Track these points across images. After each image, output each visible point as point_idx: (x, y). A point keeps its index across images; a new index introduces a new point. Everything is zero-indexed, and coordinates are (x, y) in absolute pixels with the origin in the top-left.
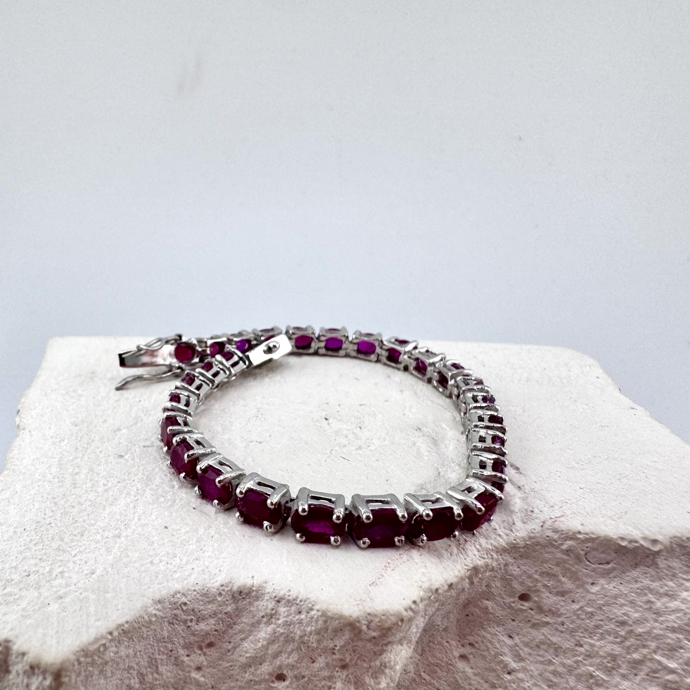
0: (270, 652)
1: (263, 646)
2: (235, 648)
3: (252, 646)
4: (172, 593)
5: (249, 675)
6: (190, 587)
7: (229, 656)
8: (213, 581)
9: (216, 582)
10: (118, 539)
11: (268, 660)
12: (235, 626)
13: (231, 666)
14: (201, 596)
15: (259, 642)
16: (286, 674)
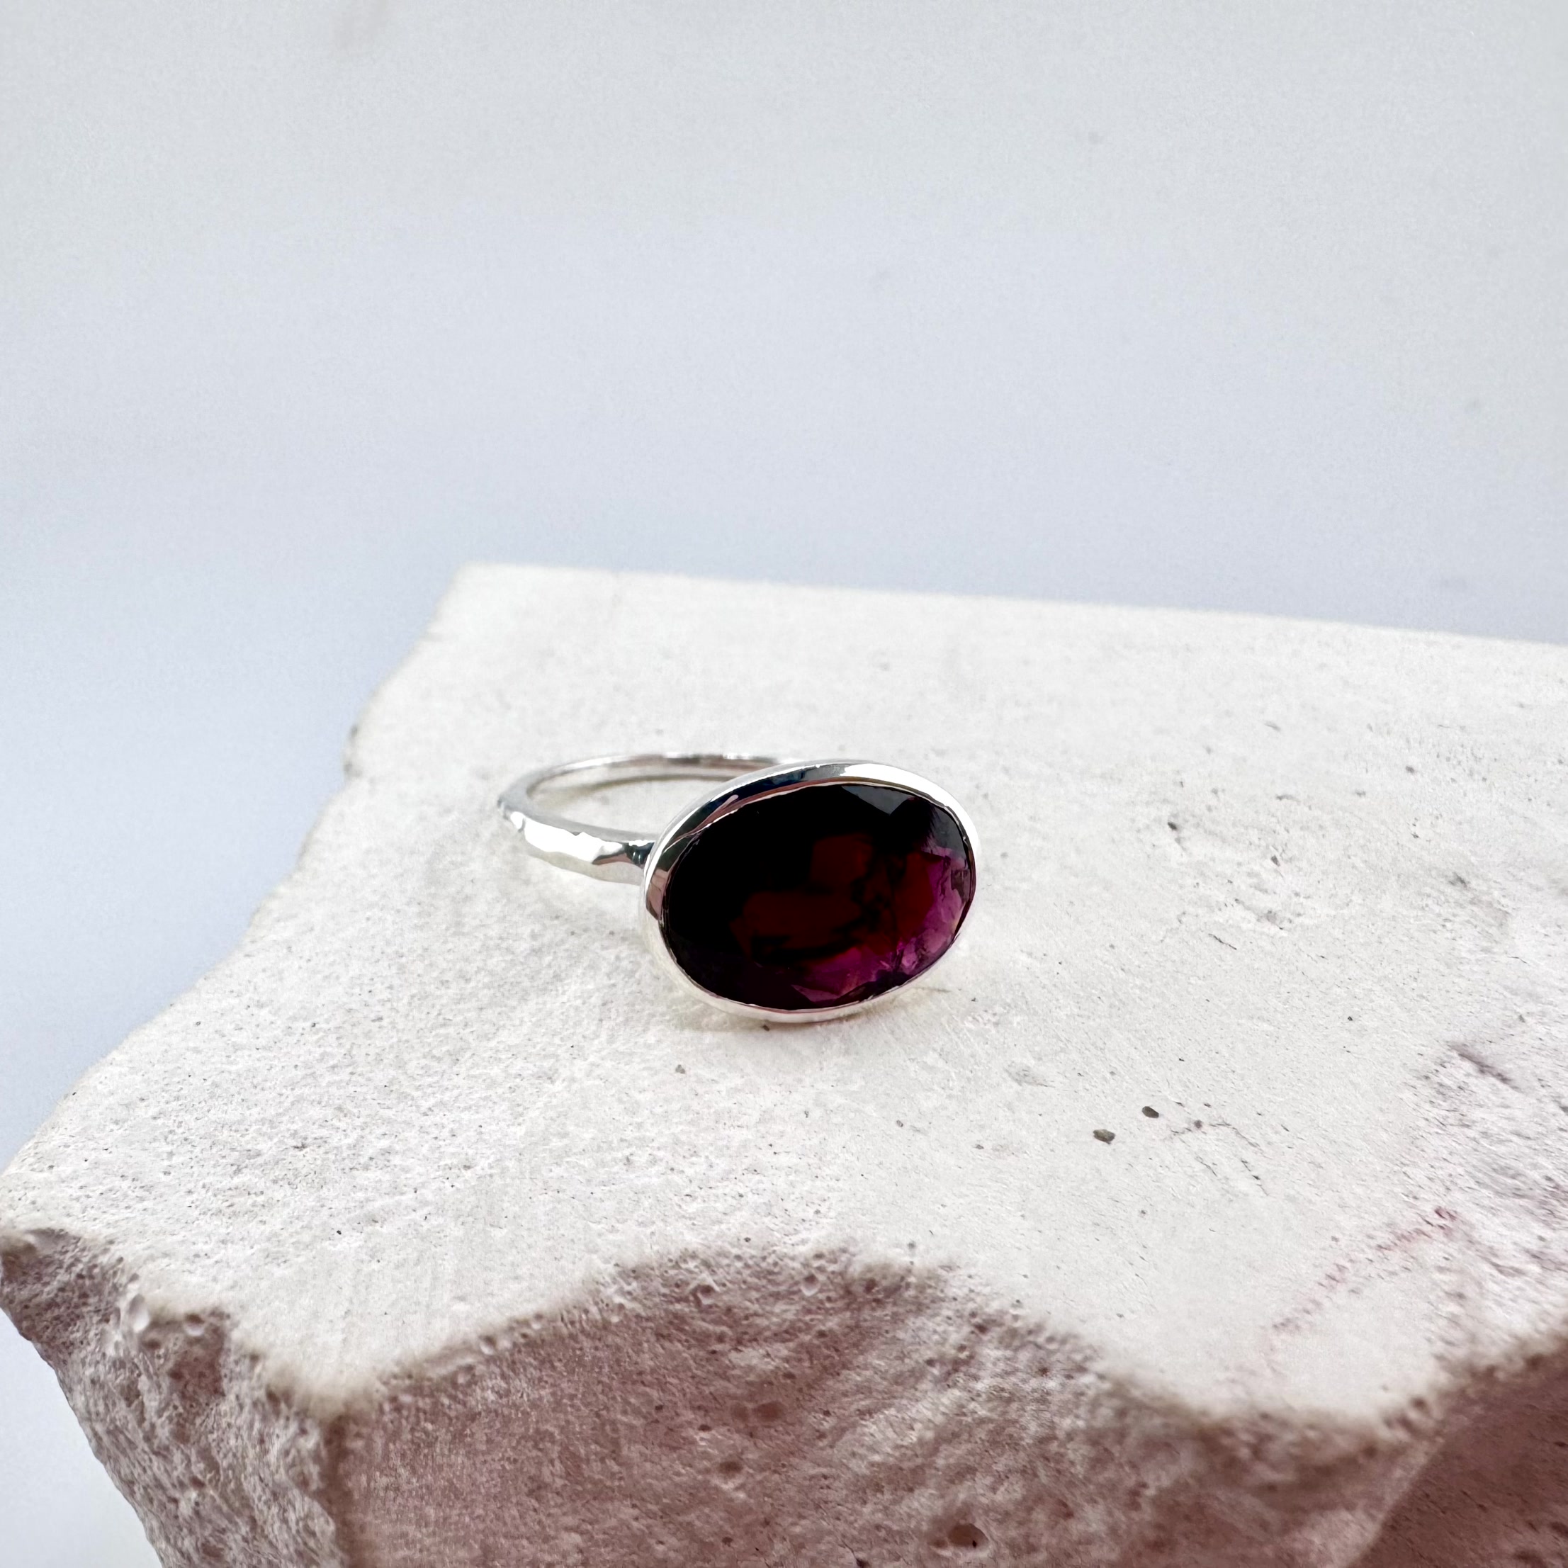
0: (940, 1462)
1: (921, 1442)
2: (841, 1431)
3: (890, 1433)
4: (675, 1256)
5: (873, 1513)
6: (728, 1247)
7: (822, 1449)
8: (795, 1239)
9: (803, 1242)
10: (547, 1086)
11: (932, 1482)
12: (845, 1372)
13: (825, 1477)
14: (757, 1275)
15: (912, 1429)
16: (984, 1531)
